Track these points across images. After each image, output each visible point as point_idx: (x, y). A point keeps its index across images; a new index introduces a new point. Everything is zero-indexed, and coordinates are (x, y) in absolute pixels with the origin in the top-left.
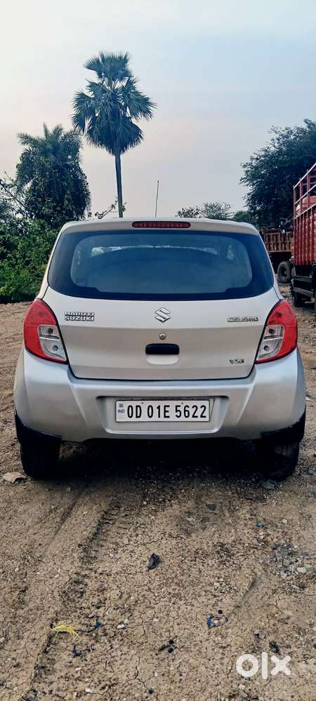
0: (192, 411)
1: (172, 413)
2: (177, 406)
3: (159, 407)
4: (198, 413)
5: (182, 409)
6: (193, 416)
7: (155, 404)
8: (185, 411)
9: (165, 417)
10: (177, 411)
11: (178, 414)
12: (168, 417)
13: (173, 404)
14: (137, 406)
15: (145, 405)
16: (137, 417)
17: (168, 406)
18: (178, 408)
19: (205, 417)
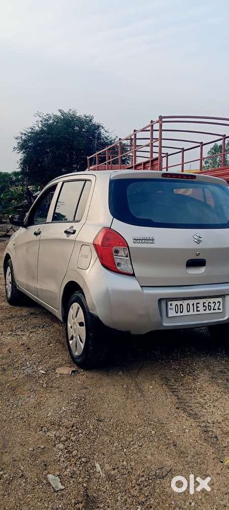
0: (212, 305)
1: (201, 308)
2: (204, 303)
3: (193, 305)
4: (216, 307)
5: (206, 305)
6: (214, 309)
7: (191, 302)
8: (209, 306)
9: (197, 311)
10: (204, 306)
11: (205, 308)
12: (199, 311)
13: (201, 301)
14: (180, 305)
15: (185, 303)
16: (181, 312)
17: (199, 303)
18: (205, 304)
19: (220, 309)
